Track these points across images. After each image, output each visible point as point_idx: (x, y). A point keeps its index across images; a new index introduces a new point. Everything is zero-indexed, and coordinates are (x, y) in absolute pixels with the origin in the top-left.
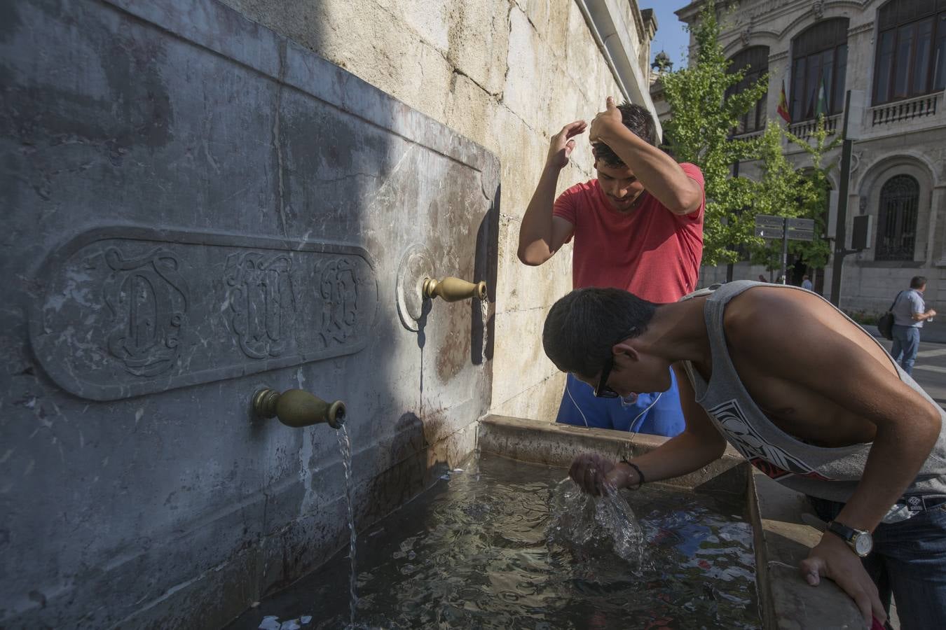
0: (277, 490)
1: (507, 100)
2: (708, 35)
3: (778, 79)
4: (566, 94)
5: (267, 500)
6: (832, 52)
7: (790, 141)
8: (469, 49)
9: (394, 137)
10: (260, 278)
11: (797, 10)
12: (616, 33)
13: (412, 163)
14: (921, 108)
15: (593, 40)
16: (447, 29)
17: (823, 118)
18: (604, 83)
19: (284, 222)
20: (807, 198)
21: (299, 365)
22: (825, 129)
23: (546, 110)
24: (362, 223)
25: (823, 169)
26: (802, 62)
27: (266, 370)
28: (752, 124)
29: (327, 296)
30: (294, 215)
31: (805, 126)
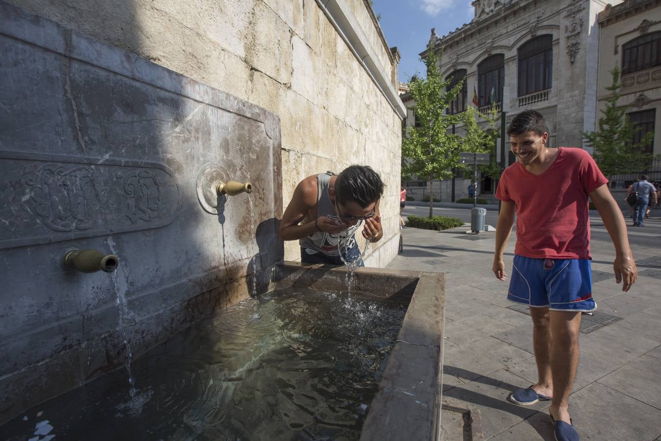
0: (93, 312)
1: (294, 87)
2: (431, 63)
3: (472, 85)
4: (338, 87)
5: (83, 319)
6: (497, 71)
7: (480, 116)
8: (262, 57)
9: (185, 99)
10: (61, 181)
11: (479, 51)
12: (368, 55)
13: (203, 115)
14: (541, 97)
15: (355, 59)
16: (243, 44)
17: (495, 104)
18: (365, 83)
19: (84, 146)
20: (489, 144)
21: (108, 235)
22: (496, 109)
23: (324, 94)
24: (160, 150)
25: (496, 129)
26: (483, 77)
27: (73, 238)
28: (460, 108)
29: (130, 193)
30: (93, 143)
31: (486, 108)
